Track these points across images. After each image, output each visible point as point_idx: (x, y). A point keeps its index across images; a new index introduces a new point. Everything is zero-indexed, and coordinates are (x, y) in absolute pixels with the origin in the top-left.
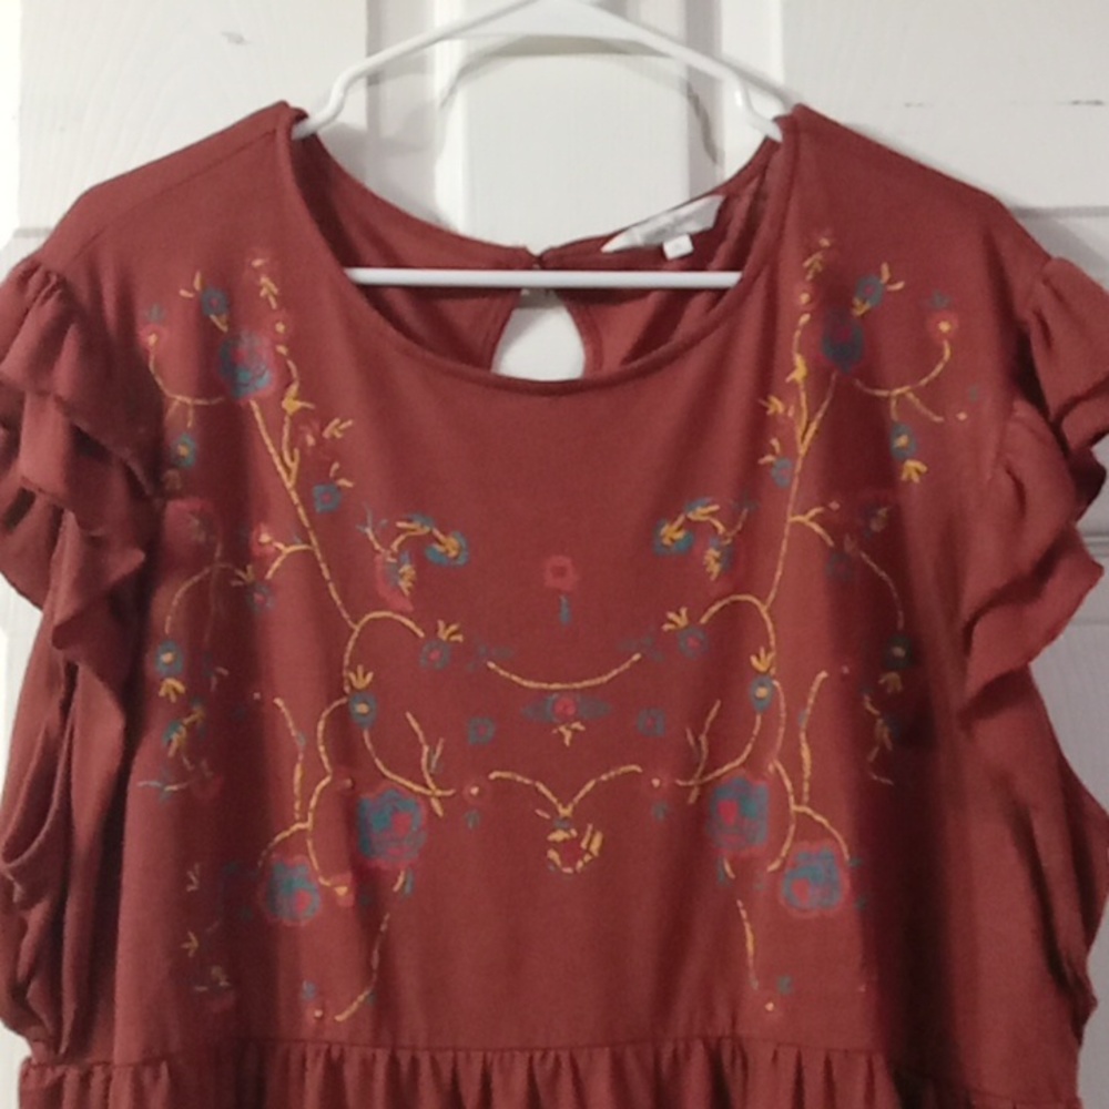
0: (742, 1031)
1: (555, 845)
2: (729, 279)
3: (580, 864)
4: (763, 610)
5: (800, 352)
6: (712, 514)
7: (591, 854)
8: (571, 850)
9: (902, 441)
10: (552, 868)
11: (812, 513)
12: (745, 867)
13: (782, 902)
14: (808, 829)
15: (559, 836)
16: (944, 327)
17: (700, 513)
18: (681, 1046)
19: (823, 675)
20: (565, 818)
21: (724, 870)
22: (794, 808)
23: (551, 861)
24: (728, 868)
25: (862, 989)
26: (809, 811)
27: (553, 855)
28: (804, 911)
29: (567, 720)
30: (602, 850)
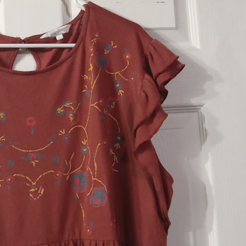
0: (82, 237)
1: (31, 192)
2: (73, 45)
3: (38, 197)
4: (85, 129)
5: (91, 63)
6: (70, 105)
7: (41, 194)
8: (36, 193)
9: (118, 85)
10: (31, 198)
11: (95, 103)
12: (81, 195)
13: (91, 203)
14: (96, 184)
15: (32, 190)
16: (127, 57)
17: (67, 105)
18: (67, 242)
19: (99, 144)
20: (34, 185)
21: (77, 196)
22: (93, 179)
23: (31, 197)
24: (77, 195)
25: (111, 224)
26: (97, 179)
27: (31, 195)
28: (97, 205)
29: (34, 160)
30: (44, 193)
